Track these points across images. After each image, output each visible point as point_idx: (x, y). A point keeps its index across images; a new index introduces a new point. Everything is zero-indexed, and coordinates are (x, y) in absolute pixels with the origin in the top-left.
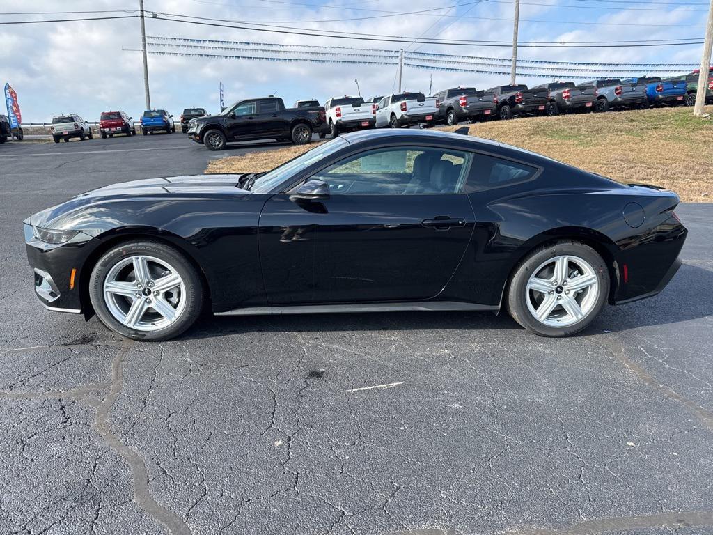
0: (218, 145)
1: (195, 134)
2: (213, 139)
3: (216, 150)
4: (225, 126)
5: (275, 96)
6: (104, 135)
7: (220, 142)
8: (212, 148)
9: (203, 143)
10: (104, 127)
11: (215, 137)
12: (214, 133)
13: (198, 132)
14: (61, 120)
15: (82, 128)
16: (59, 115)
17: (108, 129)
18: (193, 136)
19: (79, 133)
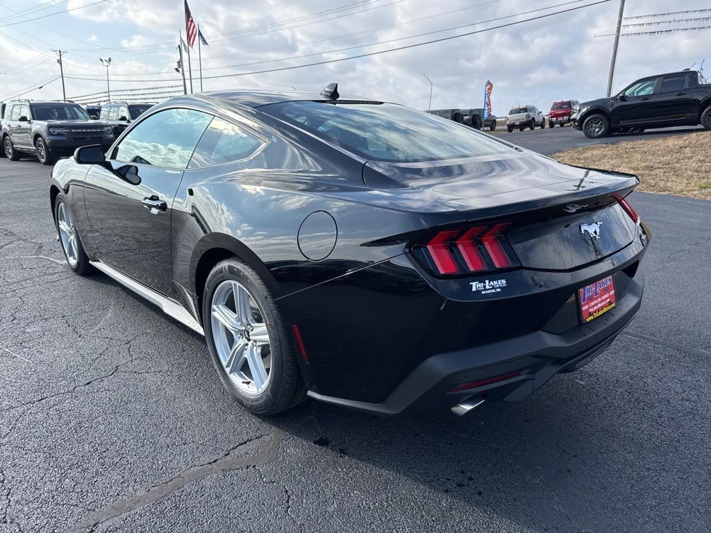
0: (598, 131)
1: (574, 120)
2: (594, 125)
3: (594, 138)
4: (611, 109)
5: (691, 70)
6: (552, 125)
7: (600, 128)
8: (590, 136)
9: (581, 130)
10: (552, 117)
11: (597, 123)
12: (595, 119)
13: (578, 118)
14: (519, 111)
15: (534, 119)
16: (516, 107)
17: (555, 119)
18: (572, 123)
19: (530, 123)
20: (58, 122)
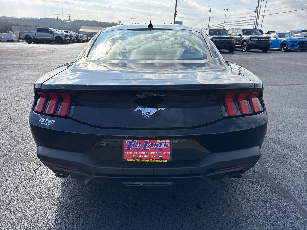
20: (217, 36)
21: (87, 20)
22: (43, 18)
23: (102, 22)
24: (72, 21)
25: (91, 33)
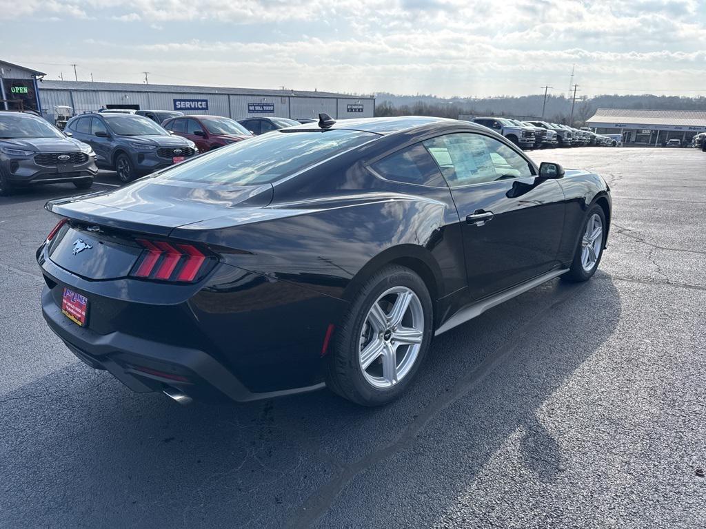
21: (627, 94)
22: (527, 96)
23: (667, 96)
24: (589, 98)
25: (617, 125)
